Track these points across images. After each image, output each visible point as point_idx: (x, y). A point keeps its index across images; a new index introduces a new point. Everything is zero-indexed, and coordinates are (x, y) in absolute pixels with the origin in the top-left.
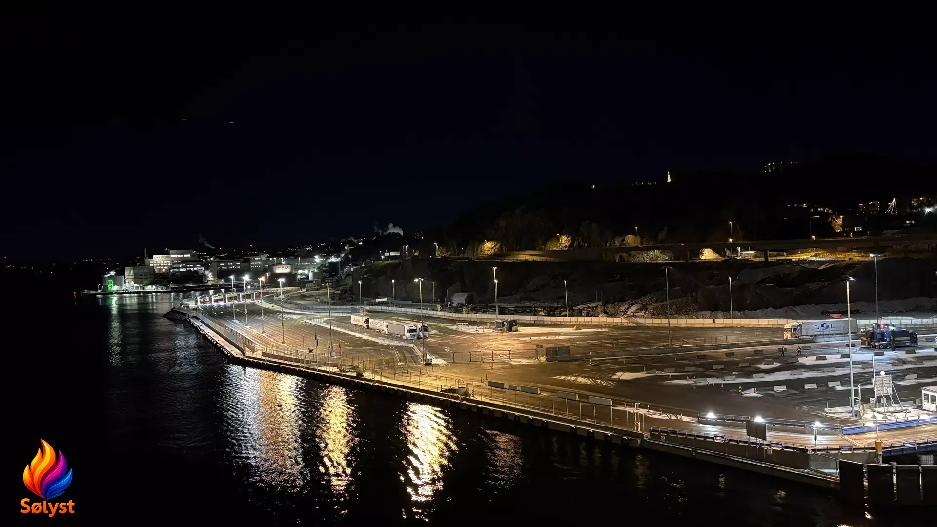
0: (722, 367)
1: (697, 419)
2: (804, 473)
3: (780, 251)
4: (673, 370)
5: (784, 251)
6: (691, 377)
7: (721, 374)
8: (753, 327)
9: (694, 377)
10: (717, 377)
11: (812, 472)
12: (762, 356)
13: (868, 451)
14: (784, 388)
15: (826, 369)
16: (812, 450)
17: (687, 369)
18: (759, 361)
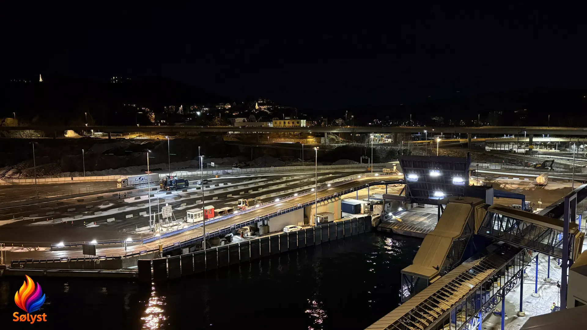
0: (74, 209)
1: (50, 248)
2: (119, 271)
3: (118, 133)
4: (37, 215)
5: (120, 133)
6: (50, 219)
7: (73, 214)
8: (98, 182)
9: (52, 219)
10: (70, 217)
11: (124, 270)
12: (101, 200)
13: (155, 252)
14: (113, 219)
15: (139, 205)
16: (124, 257)
17: (47, 214)
18: (100, 204)
